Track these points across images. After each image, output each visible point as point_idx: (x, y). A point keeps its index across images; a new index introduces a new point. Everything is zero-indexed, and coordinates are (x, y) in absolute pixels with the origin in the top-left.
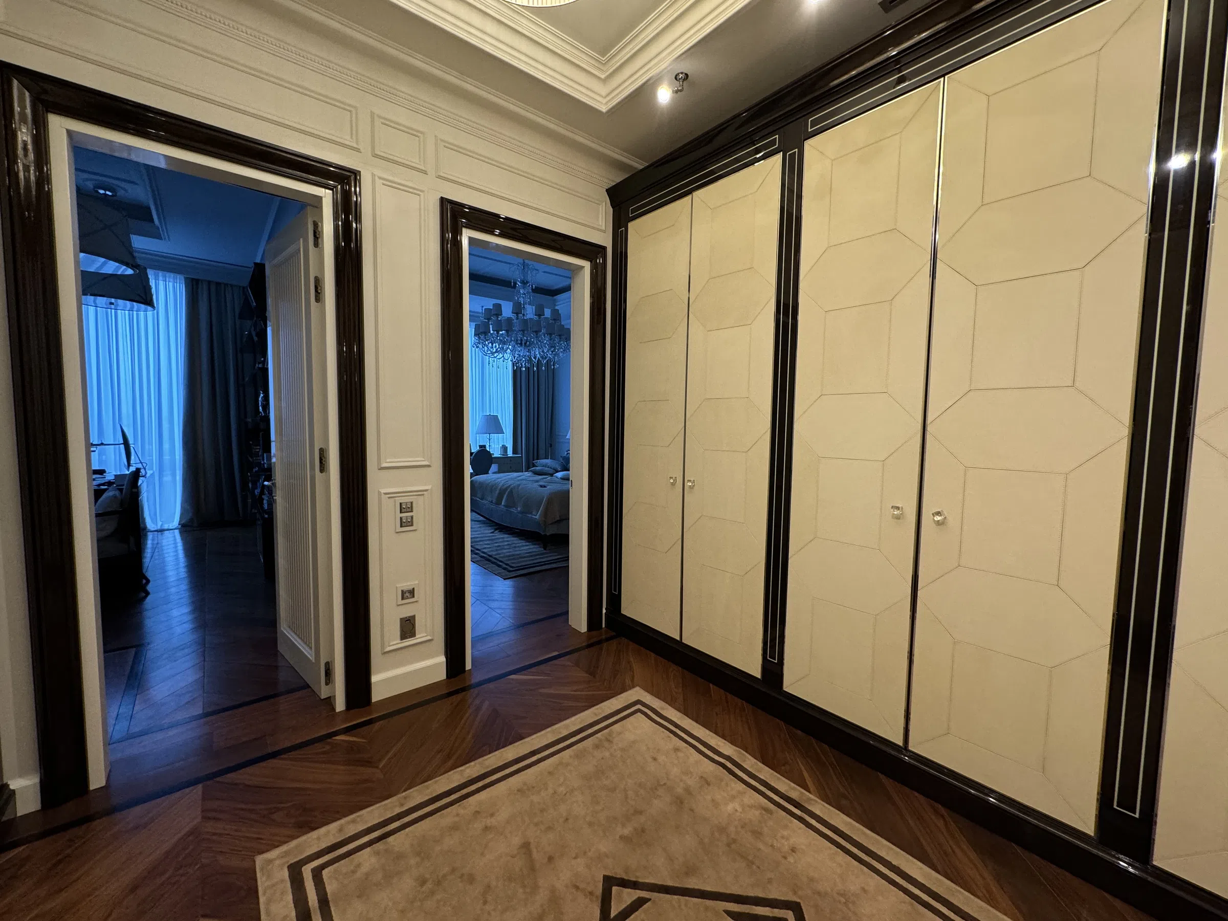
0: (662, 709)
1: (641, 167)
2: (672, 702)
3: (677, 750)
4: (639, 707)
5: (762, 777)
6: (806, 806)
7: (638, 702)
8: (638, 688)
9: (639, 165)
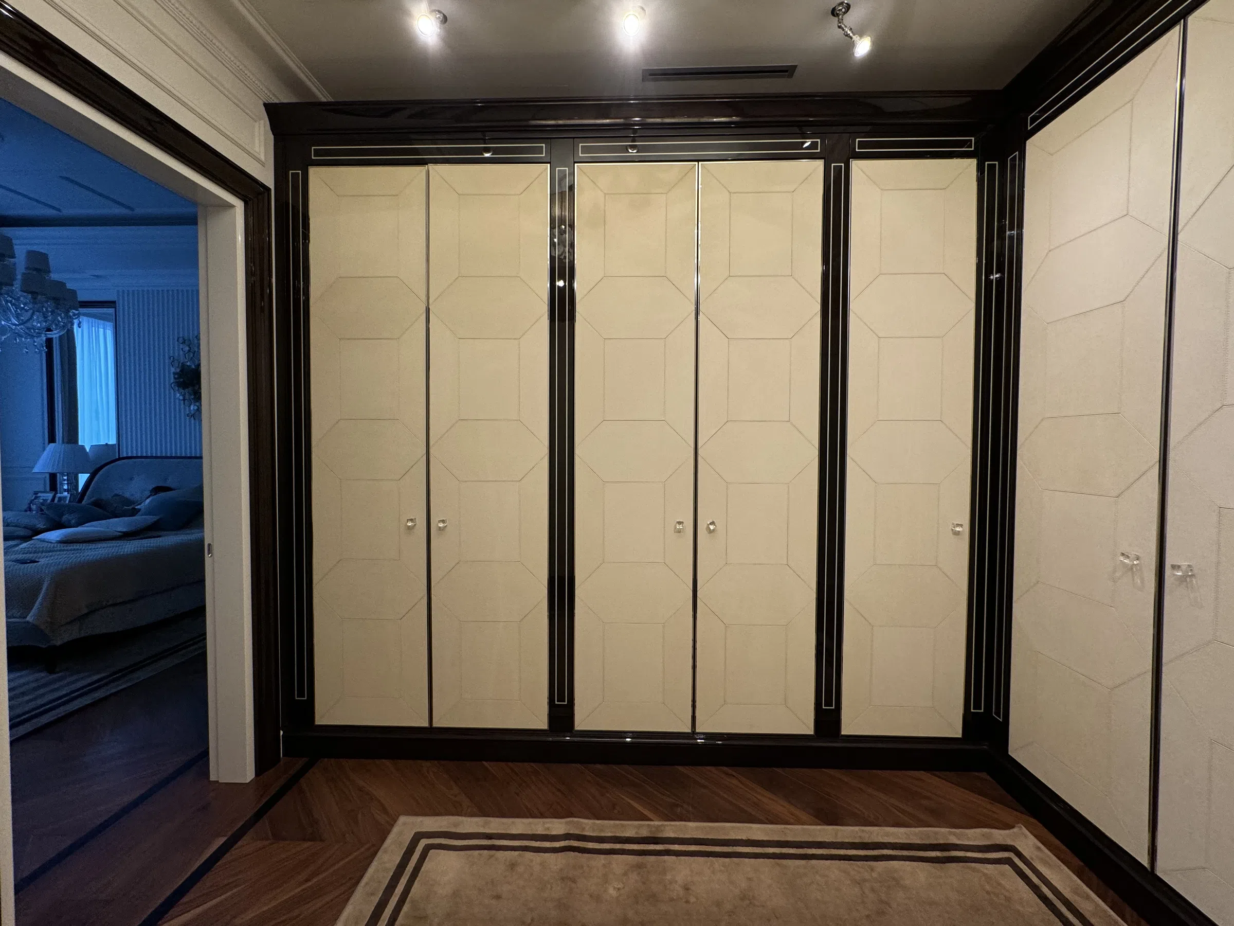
0: (456, 825)
1: (324, 100)
2: (457, 810)
3: (512, 866)
4: (423, 842)
5: (610, 834)
6: (660, 835)
7: (418, 837)
8: (402, 819)
9: (323, 97)
